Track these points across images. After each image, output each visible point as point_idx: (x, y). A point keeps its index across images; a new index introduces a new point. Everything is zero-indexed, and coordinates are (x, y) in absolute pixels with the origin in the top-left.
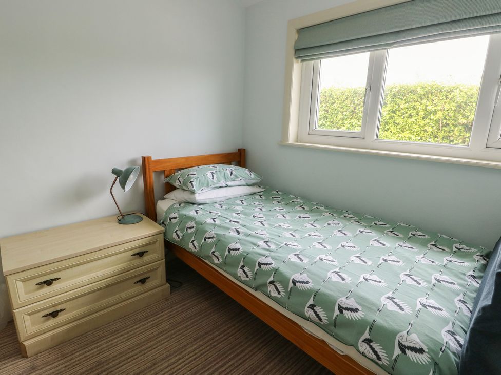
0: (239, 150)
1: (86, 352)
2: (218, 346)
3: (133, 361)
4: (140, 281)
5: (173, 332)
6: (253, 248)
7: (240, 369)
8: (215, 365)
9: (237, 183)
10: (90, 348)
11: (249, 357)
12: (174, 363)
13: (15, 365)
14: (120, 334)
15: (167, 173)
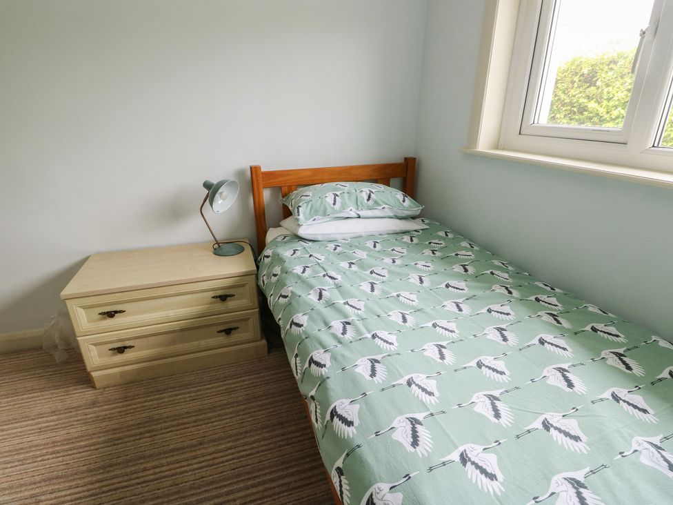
0: (406, 159)
1: (145, 402)
2: (285, 447)
3: (182, 431)
4: (224, 331)
5: (243, 407)
6: (319, 330)
7: (294, 495)
8: (266, 474)
9: (377, 213)
10: (152, 398)
11: (315, 482)
12: (221, 451)
13: (82, 394)
14: (188, 390)
15: (285, 189)
